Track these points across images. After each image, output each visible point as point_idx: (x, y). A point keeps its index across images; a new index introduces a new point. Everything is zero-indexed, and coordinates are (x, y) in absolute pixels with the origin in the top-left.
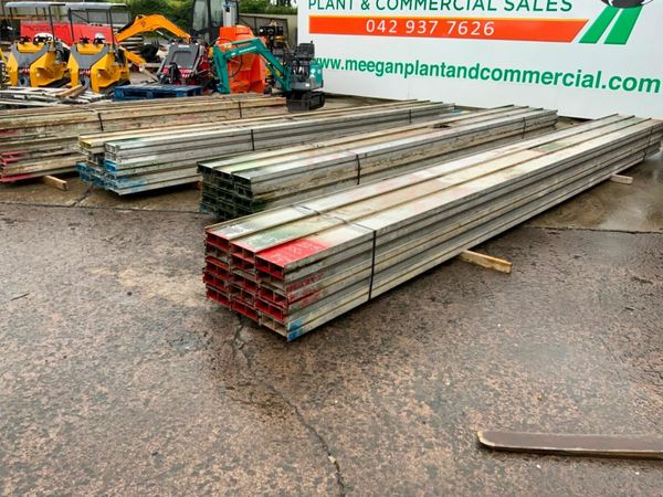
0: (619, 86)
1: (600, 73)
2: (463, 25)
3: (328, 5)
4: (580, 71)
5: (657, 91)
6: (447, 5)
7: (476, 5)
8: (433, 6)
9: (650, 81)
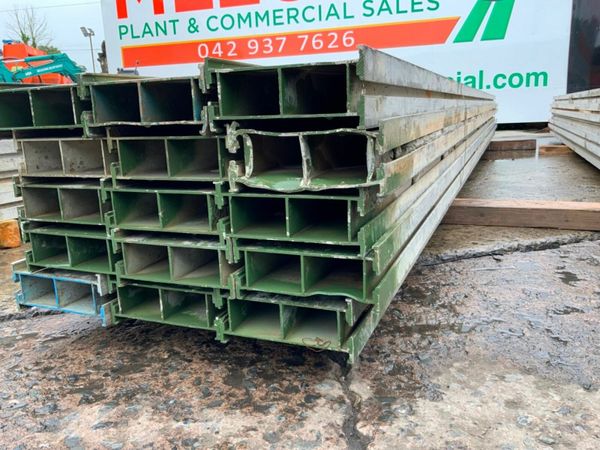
0: (504, 85)
1: (481, 72)
2: (318, 38)
3: (145, 32)
4: (459, 73)
5: (545, 84)
6: (294, 17)
7: (329, 15)
8: (278, 21)
9: (537, 75)
